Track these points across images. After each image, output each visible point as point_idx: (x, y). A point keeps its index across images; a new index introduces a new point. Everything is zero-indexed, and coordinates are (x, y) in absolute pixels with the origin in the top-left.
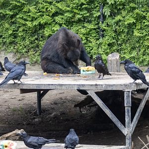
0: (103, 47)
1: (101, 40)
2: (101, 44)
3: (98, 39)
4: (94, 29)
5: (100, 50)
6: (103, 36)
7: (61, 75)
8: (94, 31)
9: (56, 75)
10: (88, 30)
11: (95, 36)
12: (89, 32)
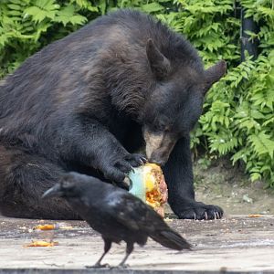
0: (258, 99)
1: (247, 67)
2: (245, 85)
3: (235, 63)
4: (218, 17)
5: (242, 111)
6: (257, 49)
7: (63, 225)
8: (216, 26)
9: (40, 225)
10: (189, 21)
11: (221, 51)
12: (193, 29)
